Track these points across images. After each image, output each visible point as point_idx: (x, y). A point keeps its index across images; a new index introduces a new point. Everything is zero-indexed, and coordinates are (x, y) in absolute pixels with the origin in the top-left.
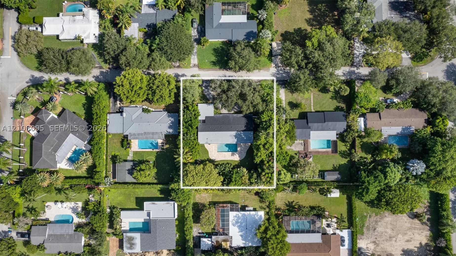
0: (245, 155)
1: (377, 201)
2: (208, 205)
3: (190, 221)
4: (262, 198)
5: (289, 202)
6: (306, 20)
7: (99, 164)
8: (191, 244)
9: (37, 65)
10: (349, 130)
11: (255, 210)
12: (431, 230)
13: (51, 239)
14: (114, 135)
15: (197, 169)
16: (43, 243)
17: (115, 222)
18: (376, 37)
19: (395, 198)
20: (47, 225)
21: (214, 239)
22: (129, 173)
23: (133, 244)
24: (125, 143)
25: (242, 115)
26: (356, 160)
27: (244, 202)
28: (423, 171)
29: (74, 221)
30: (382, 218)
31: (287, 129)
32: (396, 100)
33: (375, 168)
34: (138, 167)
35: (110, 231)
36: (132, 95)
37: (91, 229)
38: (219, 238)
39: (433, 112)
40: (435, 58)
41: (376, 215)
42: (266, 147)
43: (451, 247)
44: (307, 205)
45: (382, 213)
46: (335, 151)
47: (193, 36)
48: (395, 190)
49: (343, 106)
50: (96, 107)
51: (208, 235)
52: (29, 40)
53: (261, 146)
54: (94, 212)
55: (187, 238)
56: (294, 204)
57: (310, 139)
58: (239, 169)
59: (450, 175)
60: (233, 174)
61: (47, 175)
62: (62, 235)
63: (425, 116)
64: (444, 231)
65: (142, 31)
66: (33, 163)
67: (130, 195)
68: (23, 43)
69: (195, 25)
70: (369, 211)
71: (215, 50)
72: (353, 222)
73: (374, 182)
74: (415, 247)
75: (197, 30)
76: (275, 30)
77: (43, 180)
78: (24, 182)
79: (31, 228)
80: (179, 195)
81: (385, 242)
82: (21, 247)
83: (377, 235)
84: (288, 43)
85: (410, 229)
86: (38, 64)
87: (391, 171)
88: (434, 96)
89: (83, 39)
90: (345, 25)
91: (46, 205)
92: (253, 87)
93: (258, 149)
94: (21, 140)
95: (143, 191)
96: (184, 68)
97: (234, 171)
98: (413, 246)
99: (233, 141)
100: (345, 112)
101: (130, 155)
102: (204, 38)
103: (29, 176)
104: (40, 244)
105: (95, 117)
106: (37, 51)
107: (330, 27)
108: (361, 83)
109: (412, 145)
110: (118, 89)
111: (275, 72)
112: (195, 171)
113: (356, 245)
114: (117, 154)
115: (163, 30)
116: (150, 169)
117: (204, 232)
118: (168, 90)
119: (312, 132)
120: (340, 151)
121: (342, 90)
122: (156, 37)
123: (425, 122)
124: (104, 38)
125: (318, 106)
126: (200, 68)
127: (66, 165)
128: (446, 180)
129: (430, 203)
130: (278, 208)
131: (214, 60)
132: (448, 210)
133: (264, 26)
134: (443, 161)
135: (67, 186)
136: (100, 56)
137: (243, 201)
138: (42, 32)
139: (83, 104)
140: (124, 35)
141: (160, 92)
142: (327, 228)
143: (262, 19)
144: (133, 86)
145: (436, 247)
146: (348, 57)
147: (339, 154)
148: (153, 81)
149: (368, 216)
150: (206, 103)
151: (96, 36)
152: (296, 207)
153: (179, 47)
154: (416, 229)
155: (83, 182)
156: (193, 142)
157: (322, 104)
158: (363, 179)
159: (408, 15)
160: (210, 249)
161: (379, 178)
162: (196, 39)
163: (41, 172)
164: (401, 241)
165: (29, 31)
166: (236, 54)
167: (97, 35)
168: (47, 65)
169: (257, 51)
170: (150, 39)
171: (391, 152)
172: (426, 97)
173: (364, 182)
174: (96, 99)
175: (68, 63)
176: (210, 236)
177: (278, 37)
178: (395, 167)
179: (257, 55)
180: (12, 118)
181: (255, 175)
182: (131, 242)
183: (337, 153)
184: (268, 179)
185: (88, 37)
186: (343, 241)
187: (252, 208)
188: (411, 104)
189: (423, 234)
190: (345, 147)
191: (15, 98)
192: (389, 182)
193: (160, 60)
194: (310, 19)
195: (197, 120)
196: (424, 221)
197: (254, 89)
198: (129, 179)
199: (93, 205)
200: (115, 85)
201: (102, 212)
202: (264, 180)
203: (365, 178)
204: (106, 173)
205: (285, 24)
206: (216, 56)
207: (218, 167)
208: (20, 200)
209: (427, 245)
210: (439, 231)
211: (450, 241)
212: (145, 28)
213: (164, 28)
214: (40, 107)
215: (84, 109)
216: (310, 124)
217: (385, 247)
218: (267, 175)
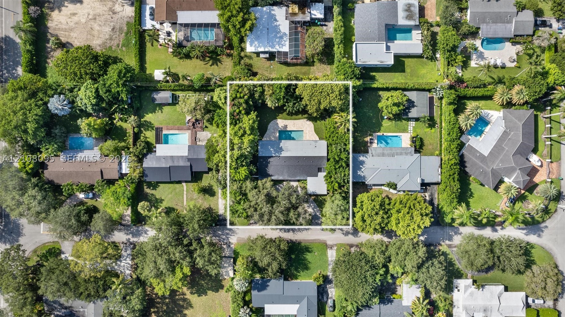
0: (269, 126)
1: (109, 62)
2: (315, 62)
3: (337, 38)
4: (249, 70)
5: (217, 65)
6: (192, 307)
7: (450, 114)
8: (336, 9)
9: (533, 251)
10: (141, 156)
11: (258, 54)
12: (47, 28)
13: (509, 17)
14: (432, 154)
15: (328, 101)
16: (518, 12)
17: (429, 38)
18: (103, 277)
19: (87, 64)
20: (514, 36)
21: (308, 16)
22: (413, 102)
23: (406, 10)
24: (418, 143)
25: (273, 178)
26: (133, 117)
27: (271, 65)
28: (51, 99)
29: (480, 42)
30: (104, 43)
31: (216, 155)
32: (82, 196)
33: (110, 104)
34: (402, 109)
35: (436, 29)
36: (409, 202)
37: (459, 29)
38: (302, 18)
39: (37, 178)
40: (31, 253)
41: (111, 47)
42: (242, 131)
43: (24, 5)
44: (194, 60)
45: (104, 50)
46: (158, 131)
47: (333, 288)
48: (86, 74)
49: (147, 190)
50: (455, 189)
51: (315, 22)
52: (543, 284)
53: (248, 132)
54: (455, 51)
55: (340, 17)
56: (211, 62)
57: (189, 146)
58: (277, 105)
59: (19, 92)
60: (284, 97)
61: (515, 99)
62: (495, 22)
63: (48, 174)
64: (30, 24)
65: (398, 295)
66: (533, 116)
67: (412, 76)
68: (551, 280)
69: (330, 302)
70: (119, 52)
71: (306, 268)
72: (139, 37)
73: (111, 84)
74: (67, 7)
75: (328, 295)
76: (230, 293)
77: (520, 92)
78: (544, 90)
79: (534, 32)
80: (350, 70)
81: (101, 13)
82: (546, 9)
83: (111, 22)
84: (213, 272)
85: (71, 30)
86: (531, 253)
87: (90, 99)
88: (34, 197)
89: (473, 285)
90: (141, 295)
91: (515, 63)
92: (258, 213)
93: (252, 129)
94: (549, 149)
95: (395, 81)
96: (345, 244)
97: (282, 101)
98: (69, 8)
99: (284, 144)
100: (145, 182)
101: (412, 127)
102: (319, 284)
103: (538, 97)
104: (522, 11)
105: (456, 176)
106: (532, 268)
107: (160, 293)
108: (125, 221)
109: (65, 137)
110: (427, 209)
111: (232, 237)
112: (330, 99)
113: (136, 9)
114: (429, 129)
115: (371, 293)
116: (387, 107)
117: (321, 27)
118: (364, 210)
119: (186, 154)
120: (153, 131)
121: (148, 208)
122: (379, 284)
123: (47, 165)
124: (446, 283)
125: (177, 190)
126: (324, 243)
127: (492, 116)
128: (24, 87)
129: (47, 62)
130: (230, 57)
131: (307, 253)
132: (25, 52)
133: (244, 298)
134: (26, 109)
135: (490, 87)
136: (451, 262)
137: (272, 67)
138: (527, 297)
139: (473, 197)
140: (420, 289)
141: (374, 206)
142: (171, 31)
143: (245, 307)
144: (408, 213)
145: (41, 6)
146: (139, 254)
147: (154, 127)
148: (383, 221)
149: (120, 46)
150: (317, 195)
151: (457, 288)
152: (208, 59)
153: (351, 269)
154: (64, 30)
155: (470, 92)
156: (333, 140)
157: (173, 193)
158: (125, 89)
159: (63, 311)
160: (312, 4)
161: (104, 90)
162: (330, 284)
163: (524, 104)
164: (83, 14)
165: (543, 298)
166: (278, 259)
167: (456, 290)
168: (519, 248)
169: (251, 262)
170: (388, 282)
171: (89, 125)
172: (44, 198)
173: (124, 85)
174: (456, 200)
175: (492, 251)
176: (312, 21)
177: (226, 284)
178: (86, 104)
179: (252, 257)
180: (562, 179)
181: (257, 96)
182: (409, 13)
183: (156, 128)
184: (240, 90)
185: (467, 288)
186: (152, 14)
187: (262, 56)
188: (63, 189)
189: (56, 23)
190: (146, 136)
191: (559, 206)
192: (93, 85)
193: (375, 253)
194: (187, 308)
195: (328, 170)
196: (53, 39)
197: (256, 210)
198: (413, 96)
199: (457, 61)
200: (431, 217)
201: (445, 51)
202: (245, 89)
203: (122, 90)
204: (442, 104)
205: (217, 302)
206: (305, 259)
207: (302, 107)
208: (548, 66)
209: (52, 9)
210: (36, 26)
211: (24, 13)
212: (394, 298)
213: (370, 295)
214: (527, 193)
215: (470, 189)
216: (188, 164)
217: (101, 7)
218: (242, 95)
